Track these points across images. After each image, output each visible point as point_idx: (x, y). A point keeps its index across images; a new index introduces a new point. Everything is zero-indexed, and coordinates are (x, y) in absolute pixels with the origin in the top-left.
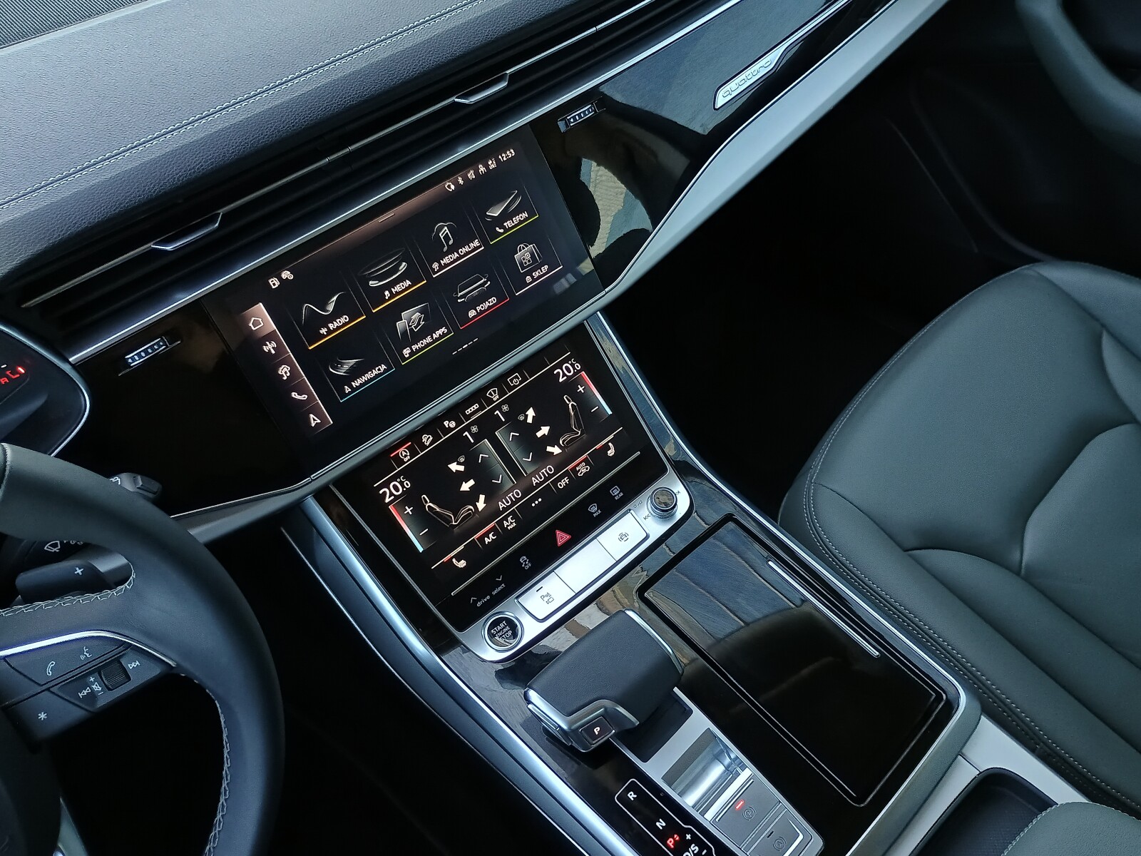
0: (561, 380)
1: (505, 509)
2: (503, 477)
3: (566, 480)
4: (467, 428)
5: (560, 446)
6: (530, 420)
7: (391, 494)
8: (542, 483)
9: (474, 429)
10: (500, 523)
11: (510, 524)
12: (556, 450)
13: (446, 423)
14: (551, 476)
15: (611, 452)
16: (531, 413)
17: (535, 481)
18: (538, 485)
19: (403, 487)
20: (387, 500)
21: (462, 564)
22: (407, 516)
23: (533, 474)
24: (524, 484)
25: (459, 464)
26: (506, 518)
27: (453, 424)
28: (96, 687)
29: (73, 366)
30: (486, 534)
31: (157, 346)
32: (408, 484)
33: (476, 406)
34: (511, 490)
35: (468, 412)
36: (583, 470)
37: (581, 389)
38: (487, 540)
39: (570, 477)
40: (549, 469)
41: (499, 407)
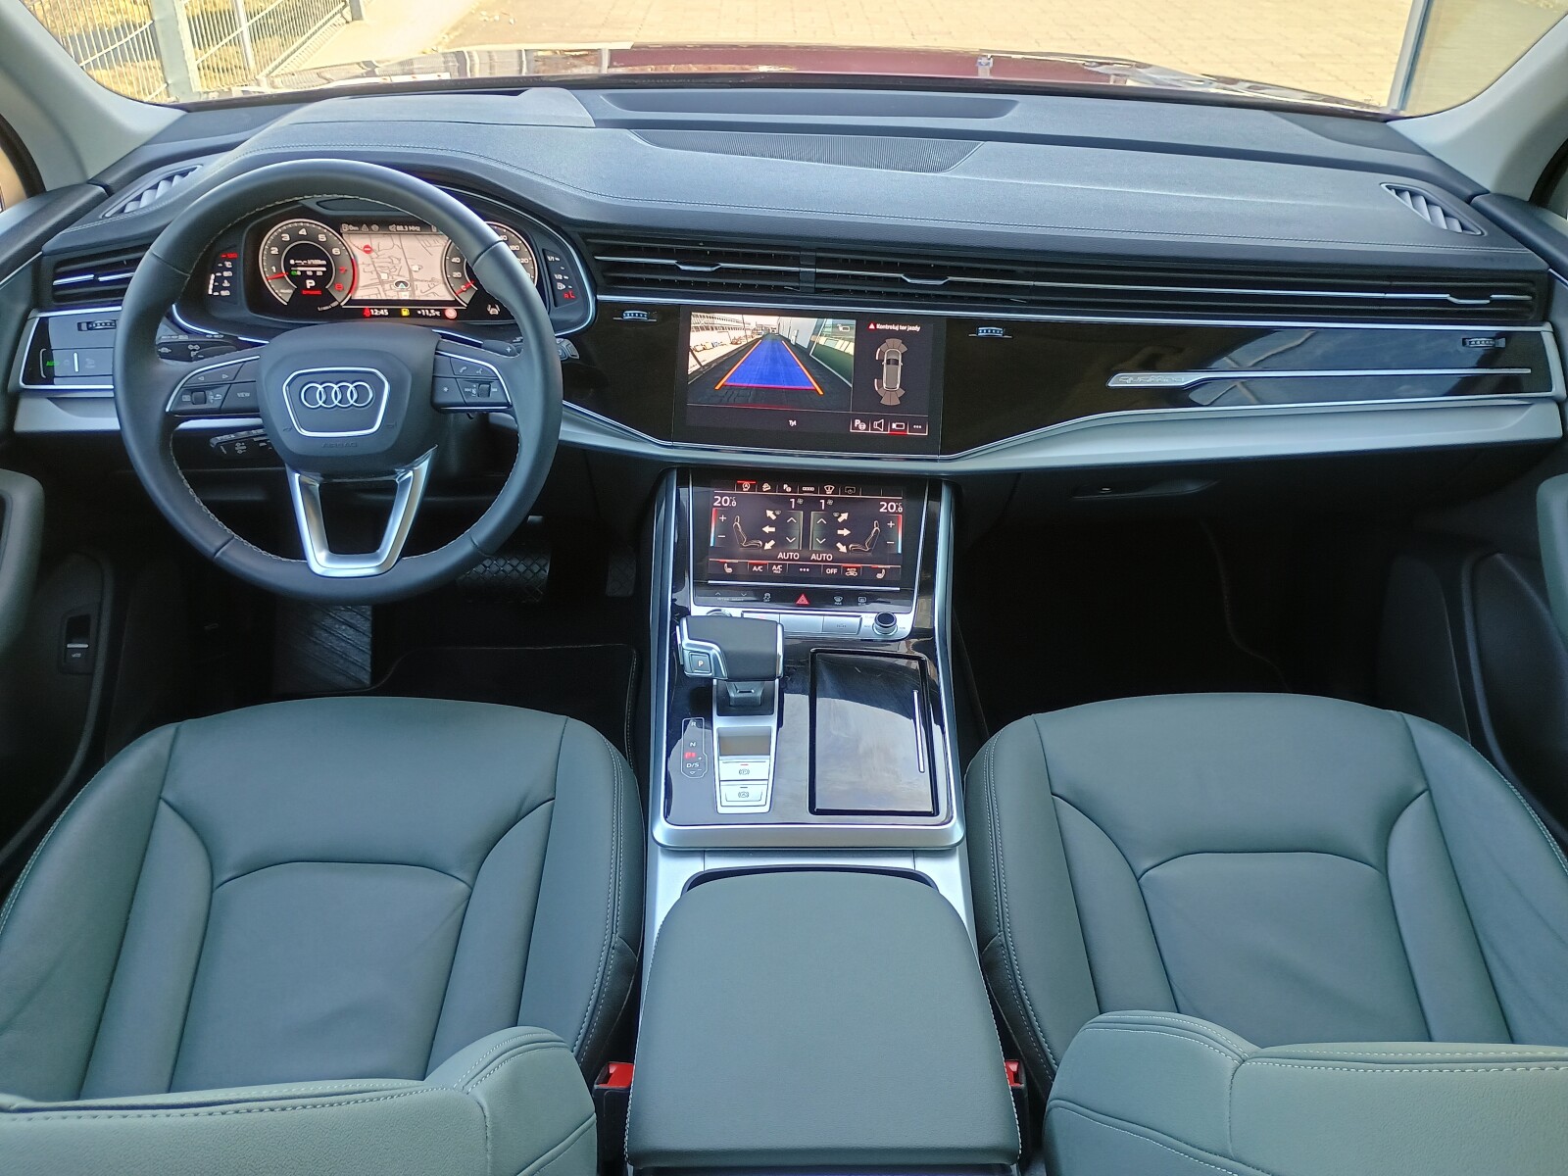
0: (882, 510)
1: (781, 559)
2: (794, 541)
3: (835, 571)
4: (796, 498)
5: (847, 548)
6: (840, 520)
7: (720, 503)
8: (817, 561)
9: (800, 501)
10: (771, 565)
11: (777, 570)
12: (843, 549)
13: (785, 486)
14: (826, 561)
15: (880, 576)
16: (844, 516)
17: (813, 557)
18: (814, 561)
19: (731, 503)
20: (715, 504)
21: (729, 570)
22: (718, 520)
23: (816, 552)
24: (806, 554)
25: (774, 514)
26: (777, 565)
27: (789, 489)
28: (474, 391)
29: (597, 300)
30: (757, 565)
31: (643, 315)
32: (734, 504)
33: (812, 489)
34: (794, 551)
35: (804, 489)
36: (852, 573)
37: (891, 524)
38: (755, 568)
39: (839, 571)
40: (829, 557)
41: (826, 499)
